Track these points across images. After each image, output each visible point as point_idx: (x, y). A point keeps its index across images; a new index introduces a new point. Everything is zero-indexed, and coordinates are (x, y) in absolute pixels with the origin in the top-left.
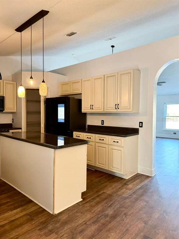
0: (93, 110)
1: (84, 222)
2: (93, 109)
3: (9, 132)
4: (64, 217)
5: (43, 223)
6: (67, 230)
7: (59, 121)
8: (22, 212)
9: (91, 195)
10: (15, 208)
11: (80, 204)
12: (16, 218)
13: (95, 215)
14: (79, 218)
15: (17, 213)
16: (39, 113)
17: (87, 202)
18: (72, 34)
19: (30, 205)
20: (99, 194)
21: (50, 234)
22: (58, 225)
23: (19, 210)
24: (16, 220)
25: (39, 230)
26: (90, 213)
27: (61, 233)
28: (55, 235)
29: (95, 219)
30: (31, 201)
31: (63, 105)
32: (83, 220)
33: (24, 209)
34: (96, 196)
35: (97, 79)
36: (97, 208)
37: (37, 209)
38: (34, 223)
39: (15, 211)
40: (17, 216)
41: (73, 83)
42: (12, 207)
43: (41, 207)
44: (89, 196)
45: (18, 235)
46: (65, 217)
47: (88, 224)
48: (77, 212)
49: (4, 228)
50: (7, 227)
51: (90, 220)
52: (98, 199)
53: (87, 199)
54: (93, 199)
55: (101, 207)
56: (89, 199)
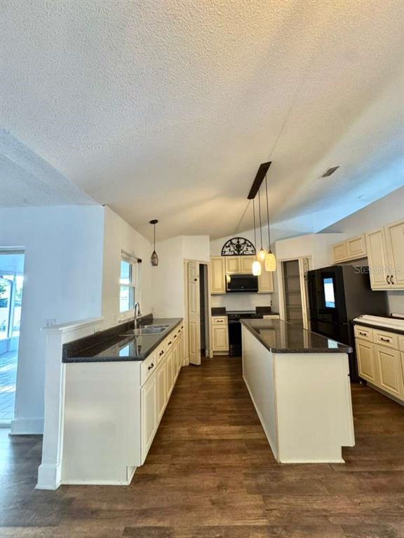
0: (393, 286)
1: (325, 510)
2: (393, 283)
3: (262, 318)
4: (291, 478)
5: (255, 466)
6: (285, 504)
7: (327, 306)
8: (240, 432)
9: (372, 461)
10: (235, 424)
11: (336, 469)
12: (230, 438)
13: (358, 512)
14: (318, 496)
15: (233, 433)
16: (299, 292)
17: (352, 473)
18: (331, 172)
19: (254, 428)
20: (393, 470)
21: (255, 493)
22: (274, 485)
23: (238, 428)
24: (227, 440)
25: (245, 474)
26: (348, 502)
27: (272, 503)
28: (260, 500)
29: (352, 522)
30: (258, 423)
31: (331, 280)
32: (325, 507)
33: (245, 431)
34: (384, 470)
35: (395, 226)
36: (370, 499)
37: (259, 439)
38: (244, 458)
39: (233, 428)
40: (232, 437)
41: (350, 242)
42: (233, 420)
43: (267, 440)
44: (366, 461)
45: (217, 464)
46: (294, 478)
47: (330, 522)
48: (320, 481)
49: (209, 445)
50: (213, 445)
51: (339, 515)
52: (383, 480)
53: (357, 466)
54: (370, 473)
55: (383, 502)
56: (361, 469)
